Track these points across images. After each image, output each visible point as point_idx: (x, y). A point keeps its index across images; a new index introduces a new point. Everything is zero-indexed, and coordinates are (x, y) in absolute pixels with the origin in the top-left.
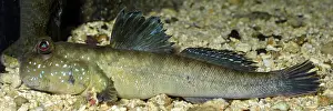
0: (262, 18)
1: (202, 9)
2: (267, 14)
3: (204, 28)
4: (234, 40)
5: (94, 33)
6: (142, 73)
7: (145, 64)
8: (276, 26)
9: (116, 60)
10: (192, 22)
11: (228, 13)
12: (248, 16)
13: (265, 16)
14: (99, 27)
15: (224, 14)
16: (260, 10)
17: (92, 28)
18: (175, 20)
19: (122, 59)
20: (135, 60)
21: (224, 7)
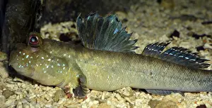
0: (191, 20)
1: (144, 12)
2: (193, 17)
3: (149, 27)
4: (176, 38)
5: (66, 31)
6: (113, 70)
7: (115, 62)
8: (203, 26)
9: (91, 59)
10: (138, 22)
11: (164, 15)
12: (179, 18)
13: (193, 18)
14: (69, 26)
15: (161, 16)
16: (189, 13)
17: (64, 27)
18: (125, 20)
19: (97, 58)
20: (107, 59)
21: (160, 11)
